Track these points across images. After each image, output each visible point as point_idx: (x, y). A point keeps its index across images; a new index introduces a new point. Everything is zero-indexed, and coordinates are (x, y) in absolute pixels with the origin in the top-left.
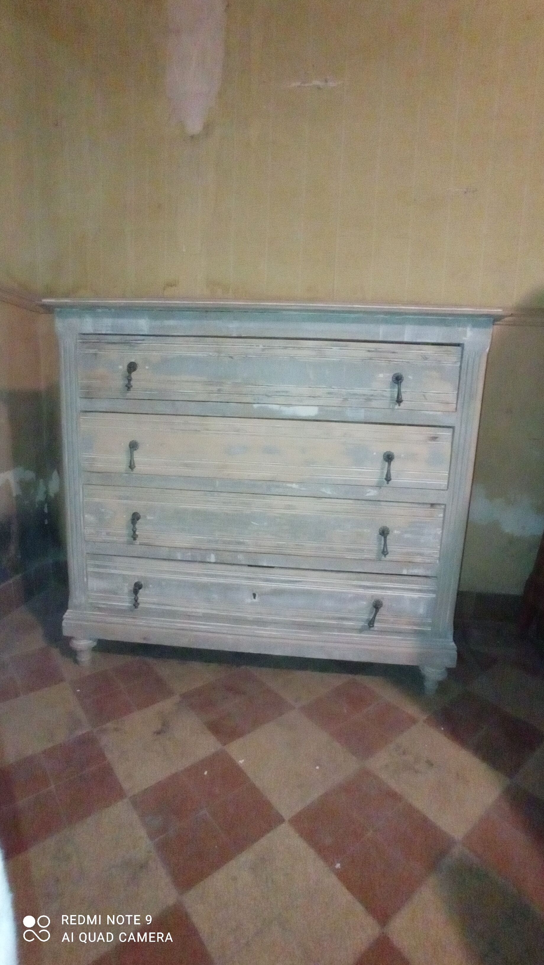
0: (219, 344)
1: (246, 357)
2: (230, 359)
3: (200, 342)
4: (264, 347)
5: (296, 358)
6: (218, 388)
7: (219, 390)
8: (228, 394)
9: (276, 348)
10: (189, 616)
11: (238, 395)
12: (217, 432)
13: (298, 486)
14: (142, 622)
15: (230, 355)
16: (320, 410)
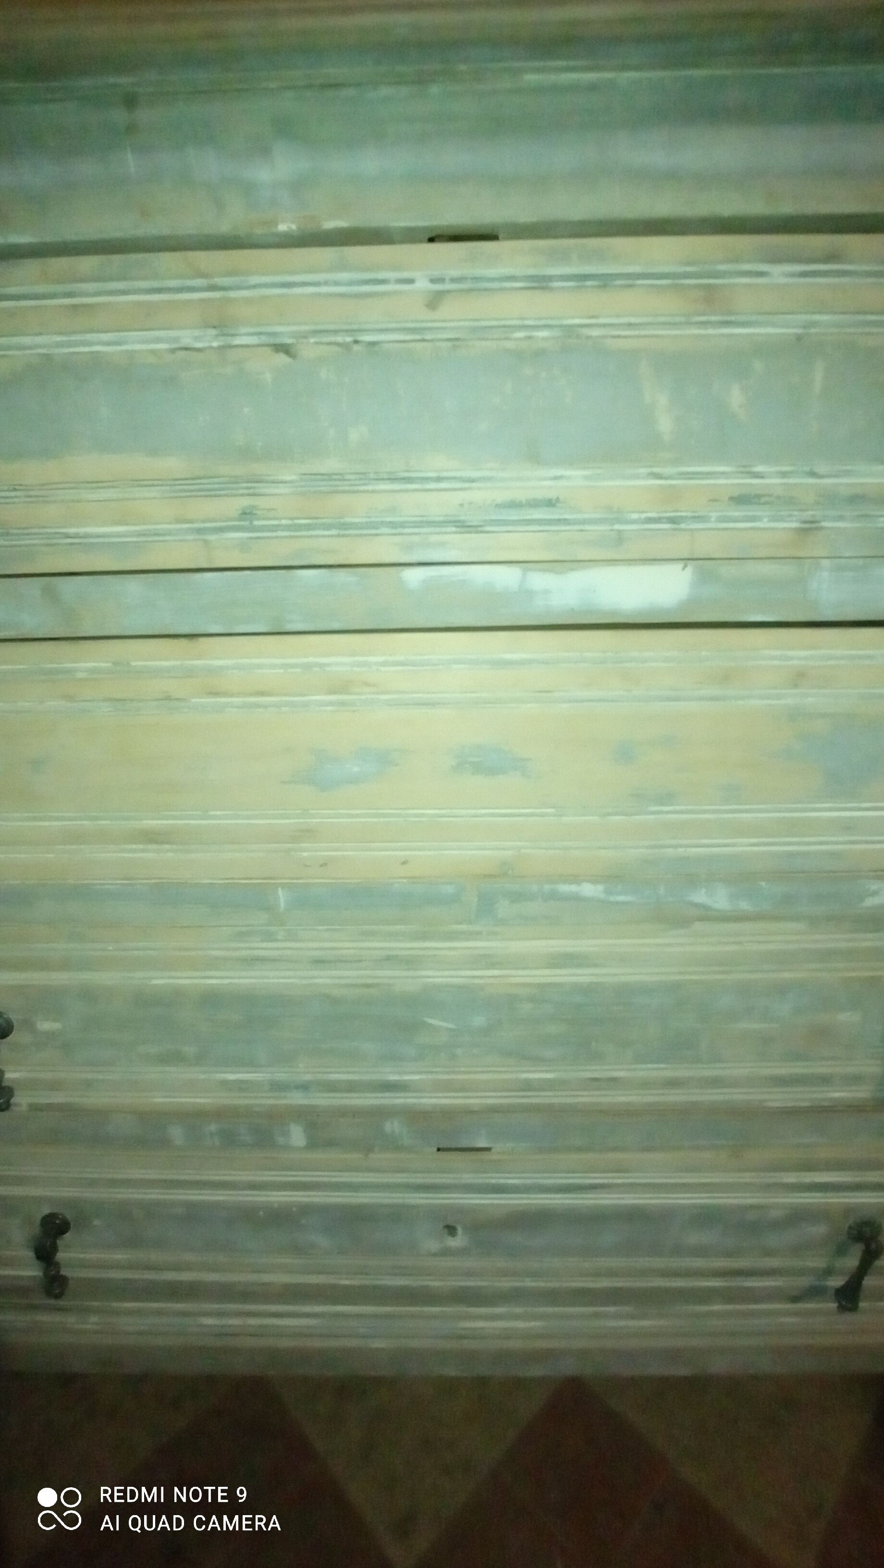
0: (219, 281)
1: (356, 342)
2: (282, 359)
3: (124, 278)
4: (439, 287)
5: (595, 332)
6: (245, 502)
7: (247, 514)
8: (288, 528)
9: (496, 285)
10: (247, 1294)
11: (334, 532)
12: (252, 699)
13: (600, 887)
14: (93, 1321)
15: (278, 341)
16: (703, 578)
